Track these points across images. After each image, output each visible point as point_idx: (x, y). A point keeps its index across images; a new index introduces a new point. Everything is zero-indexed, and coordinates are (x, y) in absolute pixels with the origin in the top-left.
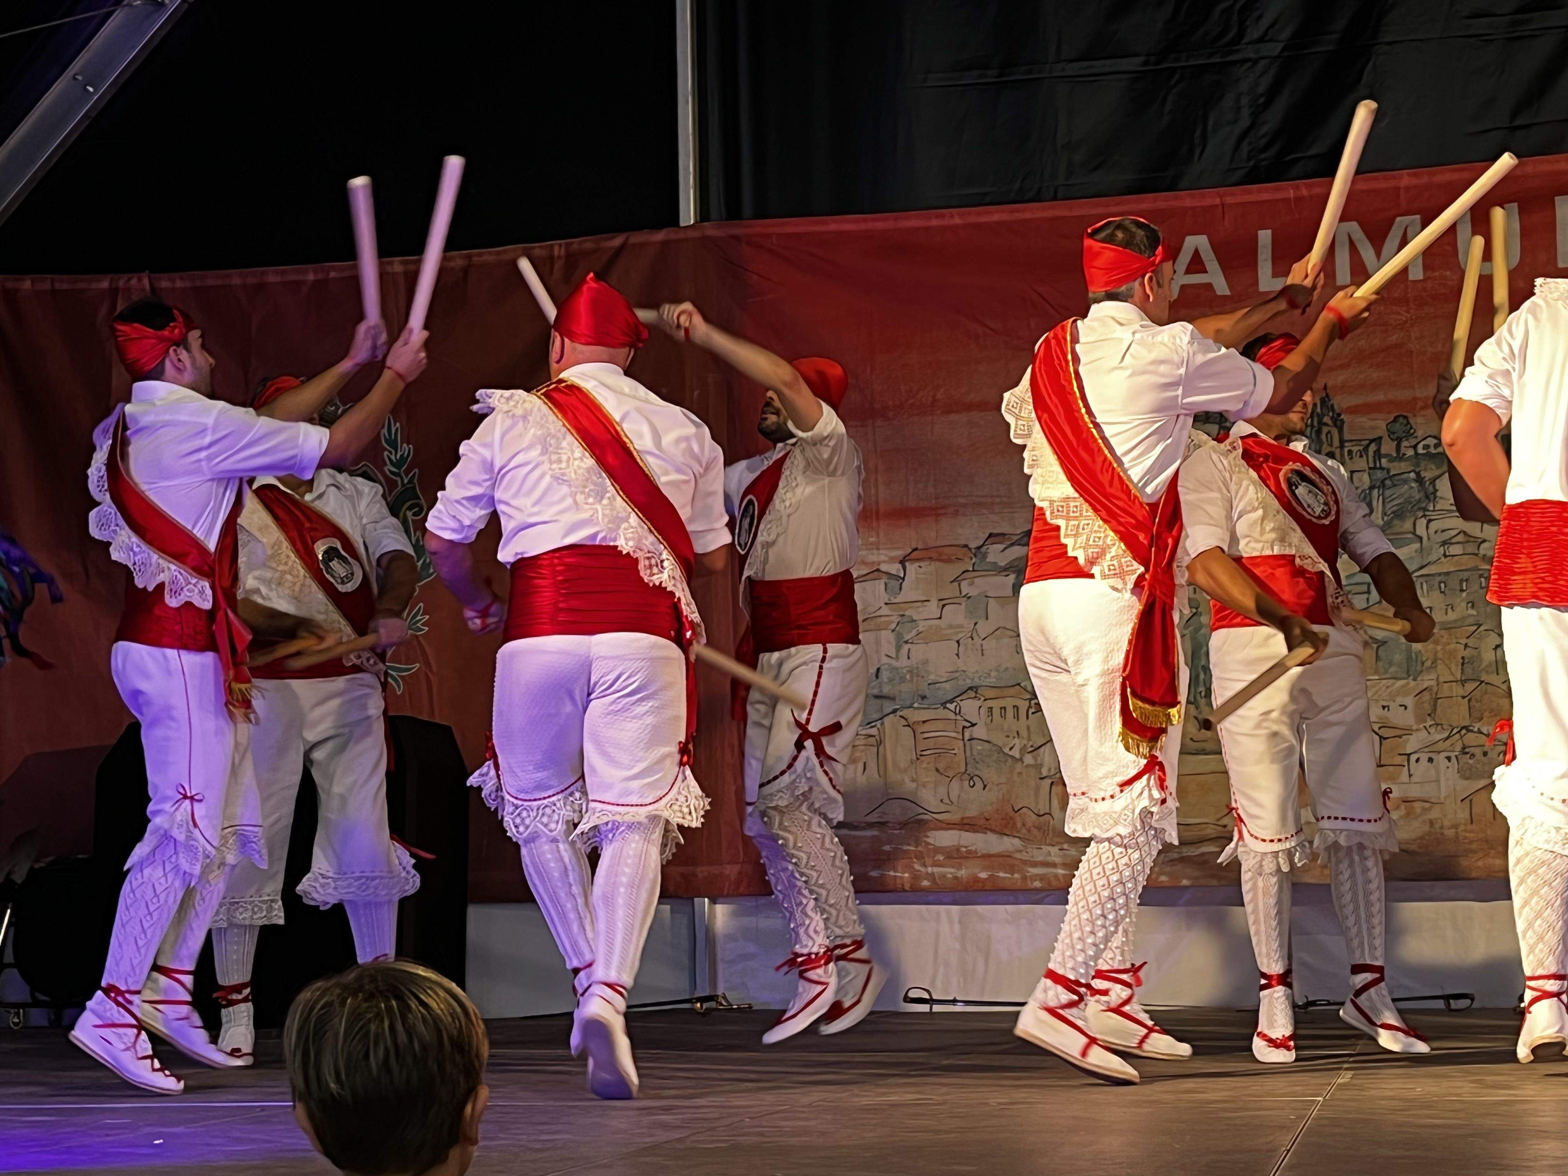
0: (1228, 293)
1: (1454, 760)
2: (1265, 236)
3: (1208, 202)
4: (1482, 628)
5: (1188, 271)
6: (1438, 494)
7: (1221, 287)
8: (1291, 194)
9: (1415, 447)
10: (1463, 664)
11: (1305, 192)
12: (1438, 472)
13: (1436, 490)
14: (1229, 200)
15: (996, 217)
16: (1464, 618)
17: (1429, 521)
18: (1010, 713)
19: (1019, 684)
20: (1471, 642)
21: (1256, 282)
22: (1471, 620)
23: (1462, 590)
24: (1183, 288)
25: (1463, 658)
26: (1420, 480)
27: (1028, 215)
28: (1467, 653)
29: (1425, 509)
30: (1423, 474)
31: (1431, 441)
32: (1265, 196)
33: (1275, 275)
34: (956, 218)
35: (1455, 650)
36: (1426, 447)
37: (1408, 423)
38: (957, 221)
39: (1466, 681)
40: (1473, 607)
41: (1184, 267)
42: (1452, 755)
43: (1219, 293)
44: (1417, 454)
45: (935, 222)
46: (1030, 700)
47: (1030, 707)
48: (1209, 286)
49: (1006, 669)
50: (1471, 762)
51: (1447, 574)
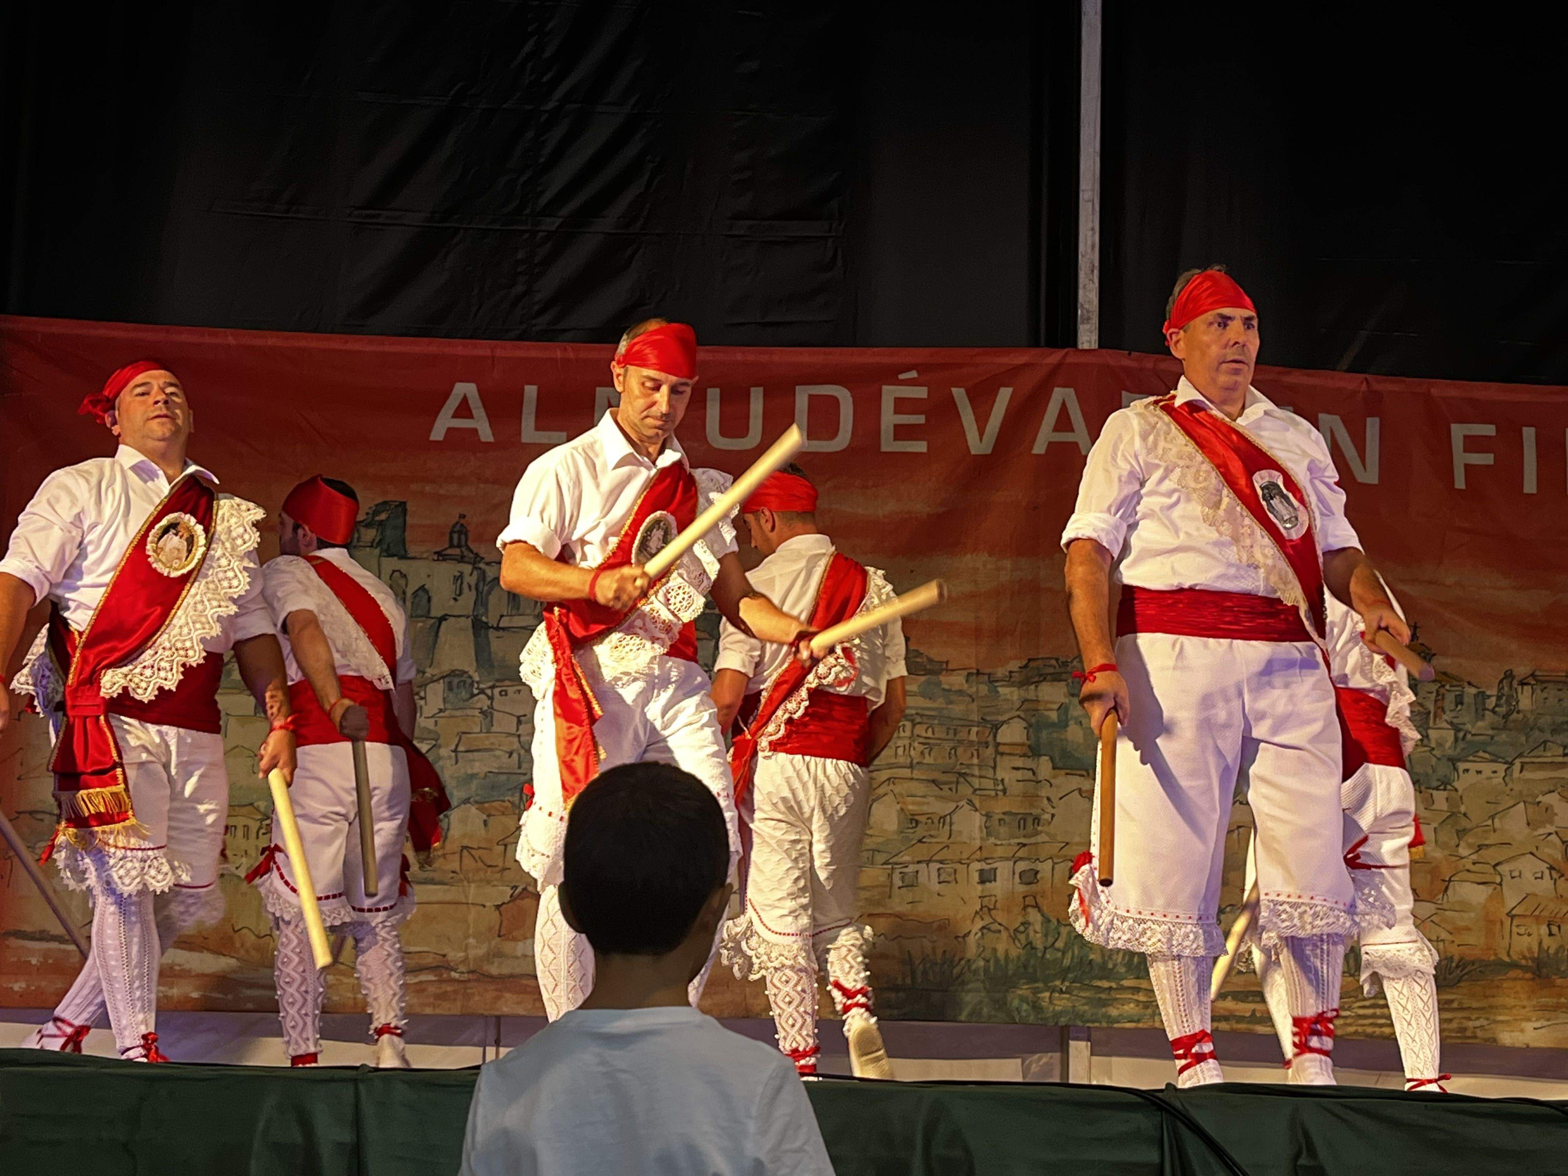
0: (491, 439)
2: (531, 391)
3: (480, 352)
5: (455, 416)
7: (486, 434)
8: (559, 354)
11: (571, 355)
14: (499, 353)
15: (270, 342)
18: (240, 833)
19: (252, 804)
21: (519, 433)
24: (449, 430)
27: (303, 343)
32: (533, 354)
33: (537, 428)
34: (230, 338)
38: (231, 340)
41: (451, 412)
43: (483, 439)
45: (207, 340)
46: (262, 820)
47: (260, 828)
48: (475, 431)
49: (241, 787)
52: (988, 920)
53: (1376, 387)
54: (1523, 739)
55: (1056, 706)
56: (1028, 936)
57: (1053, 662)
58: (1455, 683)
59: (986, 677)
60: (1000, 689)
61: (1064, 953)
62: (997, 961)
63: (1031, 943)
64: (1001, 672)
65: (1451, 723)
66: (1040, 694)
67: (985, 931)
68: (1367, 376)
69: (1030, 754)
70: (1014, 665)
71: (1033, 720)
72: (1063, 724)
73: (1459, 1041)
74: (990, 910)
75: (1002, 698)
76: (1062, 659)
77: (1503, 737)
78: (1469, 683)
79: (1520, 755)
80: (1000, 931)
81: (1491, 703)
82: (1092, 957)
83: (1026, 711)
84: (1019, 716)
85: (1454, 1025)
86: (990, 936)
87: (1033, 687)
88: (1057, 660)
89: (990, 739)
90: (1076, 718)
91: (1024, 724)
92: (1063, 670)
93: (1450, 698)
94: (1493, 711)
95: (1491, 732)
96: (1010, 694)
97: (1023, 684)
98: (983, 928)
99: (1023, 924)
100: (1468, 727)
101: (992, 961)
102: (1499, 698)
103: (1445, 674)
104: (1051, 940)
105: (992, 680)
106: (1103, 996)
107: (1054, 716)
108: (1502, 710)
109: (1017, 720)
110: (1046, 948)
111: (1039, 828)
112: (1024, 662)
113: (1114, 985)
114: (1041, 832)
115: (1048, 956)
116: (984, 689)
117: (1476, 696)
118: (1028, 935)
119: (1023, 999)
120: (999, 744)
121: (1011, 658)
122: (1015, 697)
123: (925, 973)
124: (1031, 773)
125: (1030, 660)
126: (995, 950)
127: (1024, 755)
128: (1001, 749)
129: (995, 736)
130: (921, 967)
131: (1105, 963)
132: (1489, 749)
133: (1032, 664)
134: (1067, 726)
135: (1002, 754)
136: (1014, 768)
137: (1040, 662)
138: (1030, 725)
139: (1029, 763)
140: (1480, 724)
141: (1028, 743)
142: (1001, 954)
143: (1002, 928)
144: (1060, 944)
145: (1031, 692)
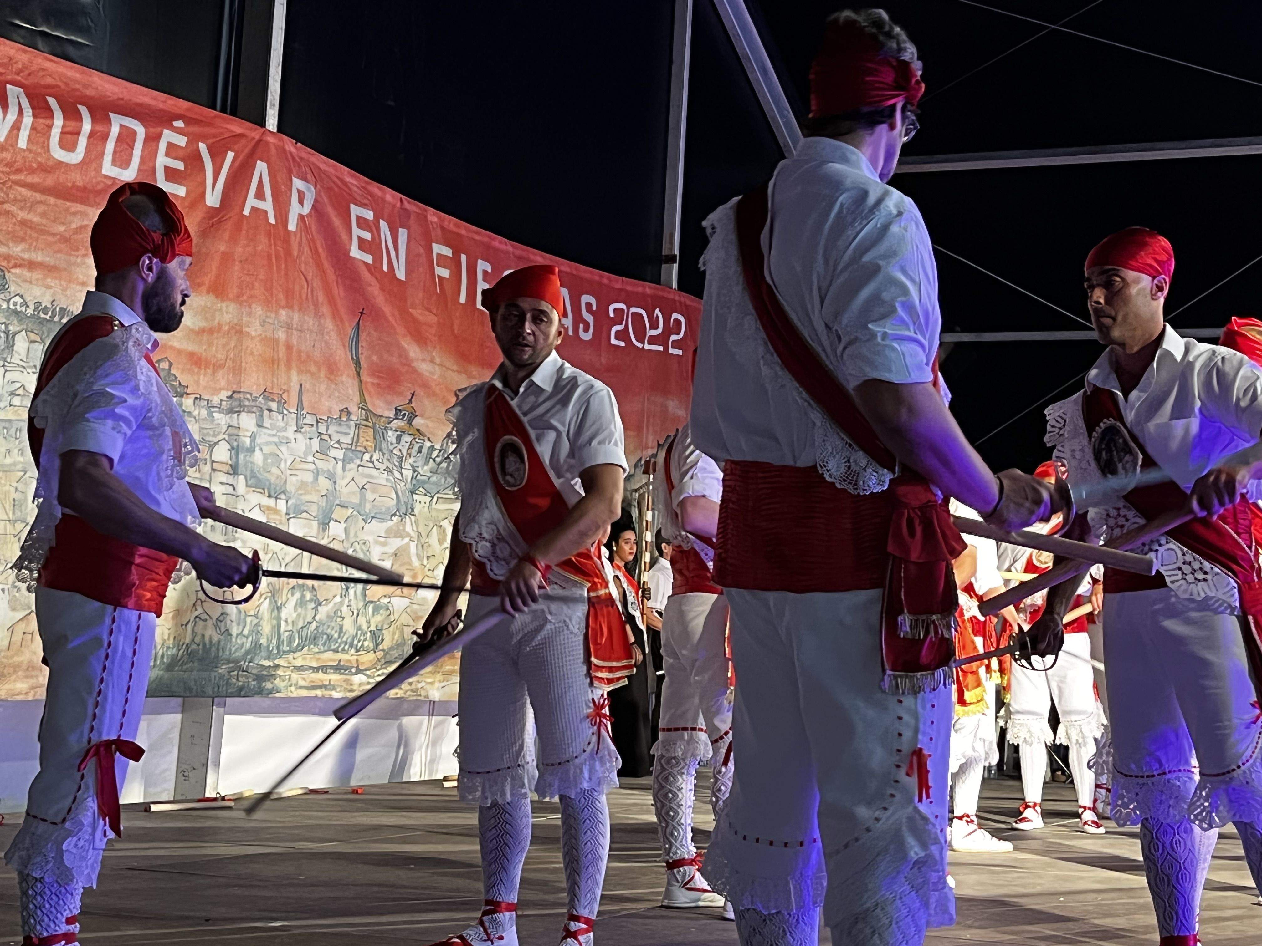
1: (6, 592)
4: (28, 475)
6: (15, 348)
9: (8, 301)
10: (14, 505)
12: (18, 329)
13: (13, 346)
16: (15, 464)
17: (6, 371)
20: (20, 486)
22: (19, 467)
23: (16, 438)
25: (14, 500)
26: (6, 333)
28: (17, 496)
29: (5, 360)
30: (11, 328)
31: (18, 299)
35: (9, 491)
36: (15, 304)
37: (4, 278)
39: (16, 521)
40: (22, 454)
42: (6, 587)
44: (8, 307)
50: (17, 595)
51: (10, 421)
52: (200, 611)
53: (407, 205)
54: (443, 480)
55: (249, 434)
56: (226, 626)
57: (248, 396)
58: (421, 437)
59: (206, 403)
60: (215, 414)
61: (247, 638)
62: (204, 644)
63: (227, 630)
64: (216, 400)
65: (412, 466)
66: (240, 422)
67: (197, 619)
68: (403, 196)
69: (232, 472)
70: (224, 395)
71: (235, 444)
72: (251, 450)
73: (415, 698)
74: (202, 602)
75: (216, 422)
76: (254, 395)
77: (434, 479)
78: (429, 439)
79: (438, 492)
80: (206, 620)
81: (435, 454)
82: (262, 641)
83: (230, 435)
84: (224, 439)
85: (413, 687)
86: (201, 624)
87: (236, 415)
88: (251, 395)
89: (208, 457)
90: (259, 445)
91: (229, 447)
92: (253, 404)
93: (416, 447)
94: (434, 460)
95: (429, 474)
96: (221, 419)
97: (230, 411)
98: (196, 617)
99: (222, 614)
100: (419, 470)
101: (201, 647)
102: (440, 451)
103: (418, 430)
104: (241, 628)
105: (210, 407)
106: (265, 673)
107: (248, 441)
108: (438, 460)
109: (223, 442)
110: (238, 635)
111: (237, 535)
112: (230, 393)
113: (271, 664)
114: (238, 538)
115: (239, 641)
116: (204, 412)
117: (429, 448)
118: (226, 623)
119: (221, 677)
120: (213, 462)
121: (221, 389)
122: (223, 422)
123: (163, 656)
124: (231, 488)
125: (234, 392)
126: (203, 636)
127: (228, 473)
128: (216, 466)
129: (211, 456)
130: (161, 652)
131: (268, 646)
132: (425, 486)
133: (235, 395)
134: (254, 451)
135: (213, 470)
136: (222, 483)
137: (241, 396)
138: (233, 448)
139: (230, 479)
140: (426, 468)
141: (230, 462)
142: (207, 640)
143: (207, 617)
144: (246, 632)
145: (234, 419)
